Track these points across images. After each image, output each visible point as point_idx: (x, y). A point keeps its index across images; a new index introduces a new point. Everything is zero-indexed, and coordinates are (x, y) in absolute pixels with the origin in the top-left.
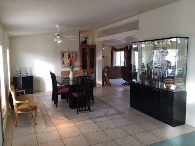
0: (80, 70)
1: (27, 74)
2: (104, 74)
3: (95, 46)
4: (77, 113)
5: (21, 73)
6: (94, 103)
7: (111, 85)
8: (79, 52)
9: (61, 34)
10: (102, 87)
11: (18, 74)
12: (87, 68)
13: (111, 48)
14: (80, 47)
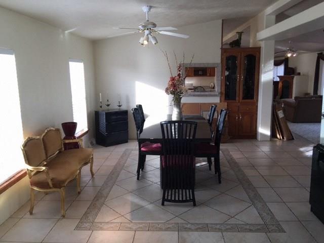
0: (221, 101)
1: (120, 106)
2: (276, 113)
3: (258, 50)
4: (163, 204)
5: (108, 105)
6: (220, 182)
7: (293, 139)
8: (220, 65)
9: (150, 26)
10: (271, 140)
11: (101, 107)
12: (237, 98)
13: (317, 55)
14: (222, 54)
